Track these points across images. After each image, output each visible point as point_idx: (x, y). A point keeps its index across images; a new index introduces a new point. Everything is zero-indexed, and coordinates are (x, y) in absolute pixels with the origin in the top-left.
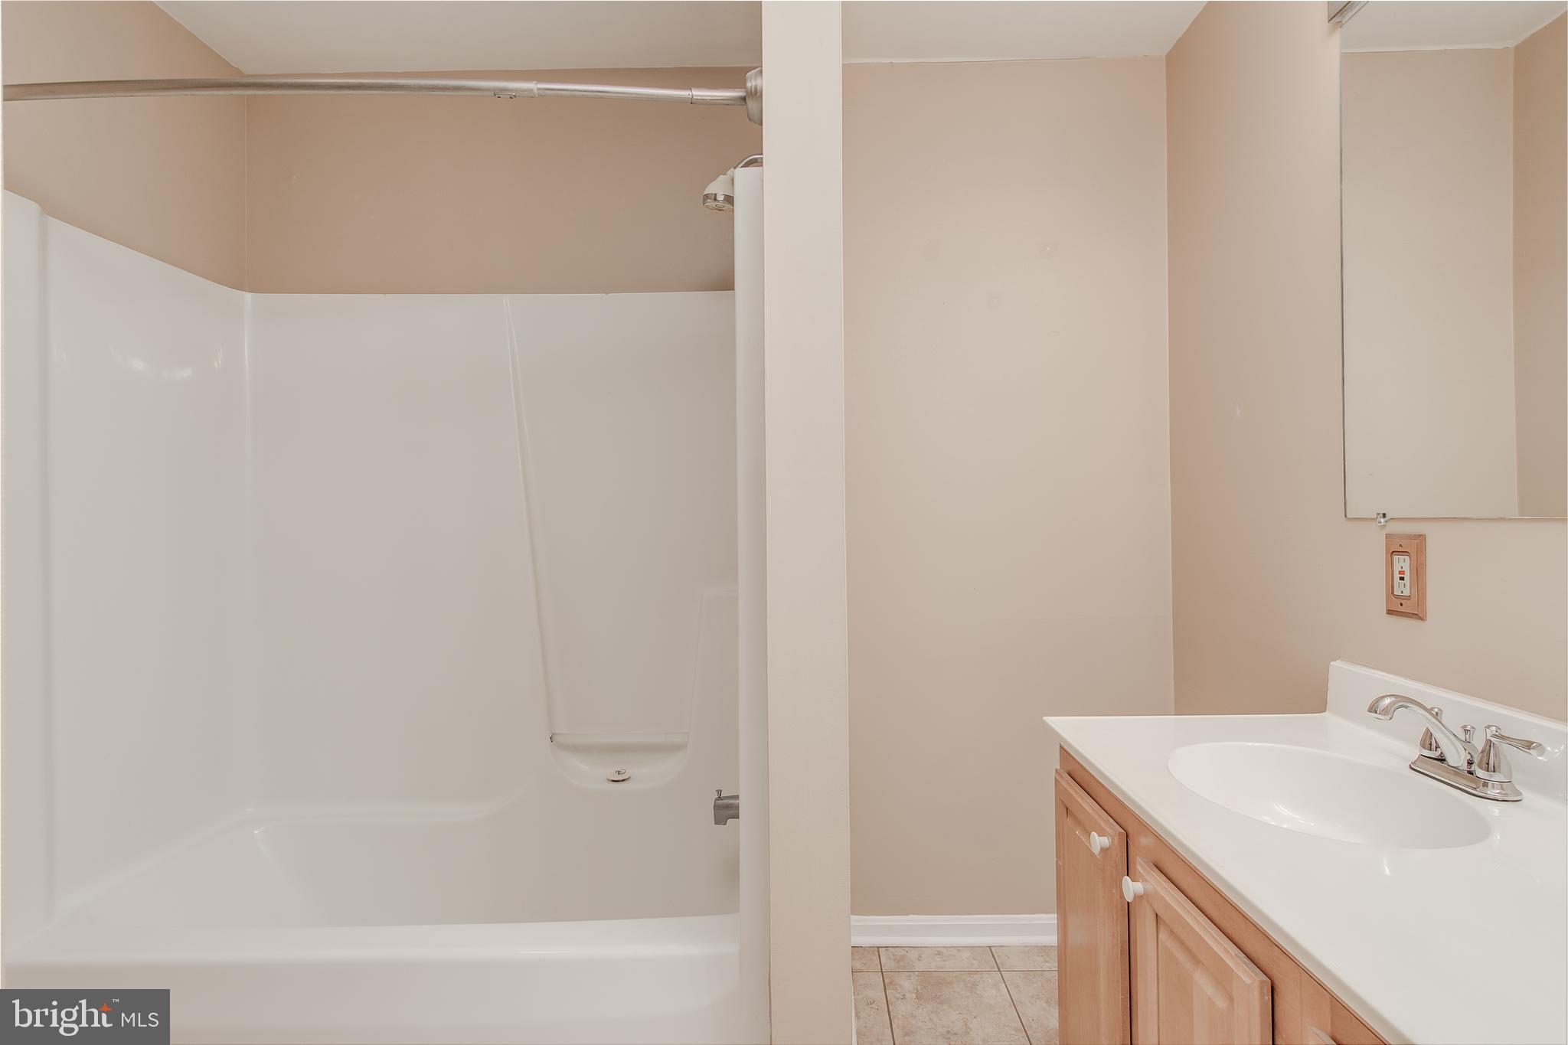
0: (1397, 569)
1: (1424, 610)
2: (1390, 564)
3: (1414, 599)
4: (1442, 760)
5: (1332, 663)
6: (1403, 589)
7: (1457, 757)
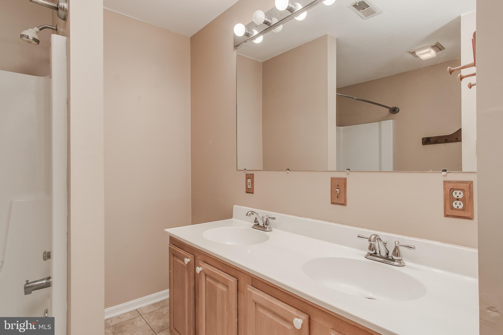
0: (248, 182)
1: (253, 191)
2: (247, 181)
3: (252, 189)
4: (258, 224)
5: (234, 206)
6: (249, 187)
7: (261, 224)
